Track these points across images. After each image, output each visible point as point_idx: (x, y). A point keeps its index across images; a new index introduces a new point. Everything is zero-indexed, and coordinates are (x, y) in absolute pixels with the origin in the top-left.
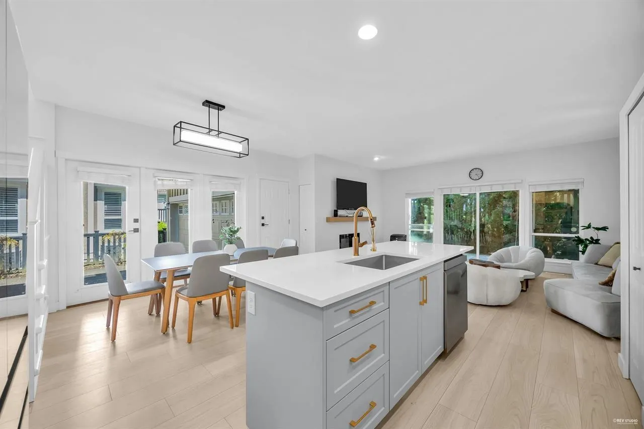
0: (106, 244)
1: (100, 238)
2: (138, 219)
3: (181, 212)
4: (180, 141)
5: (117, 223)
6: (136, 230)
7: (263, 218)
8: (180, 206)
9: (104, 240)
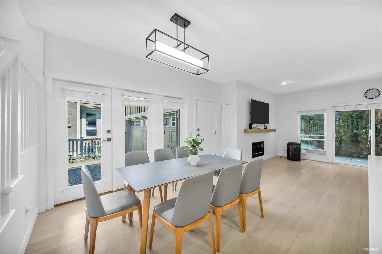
0: (87, 146)
1: (84, 142)
2: (110, 131)
3: (133, 125)
4: (155, 50)
5: (94, 132)
6: (109, 140)
7: (198, 130)
8: (132, 122)
9: (86, 143)
